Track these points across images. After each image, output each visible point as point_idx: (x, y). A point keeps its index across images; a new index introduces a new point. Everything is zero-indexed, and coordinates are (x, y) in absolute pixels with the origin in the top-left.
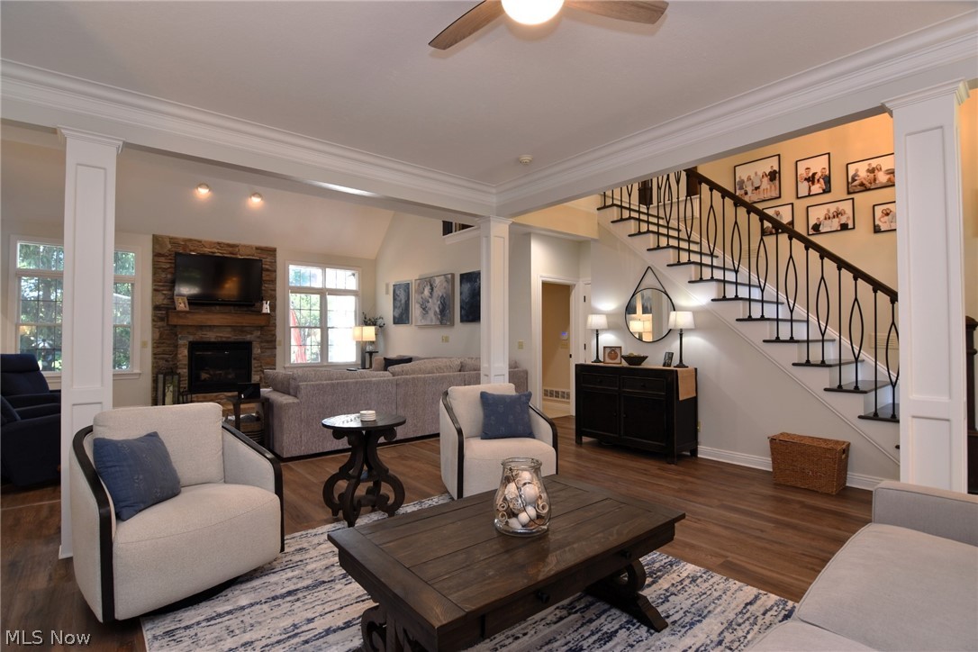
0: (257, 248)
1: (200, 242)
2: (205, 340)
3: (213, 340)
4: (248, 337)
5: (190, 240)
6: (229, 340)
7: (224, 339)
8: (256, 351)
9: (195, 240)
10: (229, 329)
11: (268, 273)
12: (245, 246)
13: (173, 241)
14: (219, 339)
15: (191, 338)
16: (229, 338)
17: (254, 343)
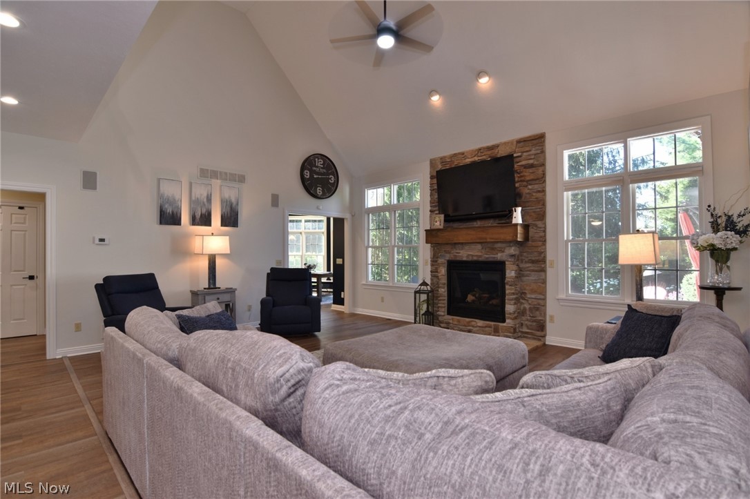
0: (519, 141)
1: (463, 154)
2: (458, 259)
3: (465, 259)
4: (500, 257)
5: (455, 155)
6: (480, 259)
7: (475, 258)
8: (510, 273)
9: (459, 154)
10: (479, 246)
11: (531, 170)
12: (505, 143)
13: (443, 160)
14: (470, 259)
15: (448, 257)
16: (480, 256)
17: (507, 263)
